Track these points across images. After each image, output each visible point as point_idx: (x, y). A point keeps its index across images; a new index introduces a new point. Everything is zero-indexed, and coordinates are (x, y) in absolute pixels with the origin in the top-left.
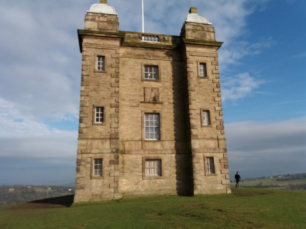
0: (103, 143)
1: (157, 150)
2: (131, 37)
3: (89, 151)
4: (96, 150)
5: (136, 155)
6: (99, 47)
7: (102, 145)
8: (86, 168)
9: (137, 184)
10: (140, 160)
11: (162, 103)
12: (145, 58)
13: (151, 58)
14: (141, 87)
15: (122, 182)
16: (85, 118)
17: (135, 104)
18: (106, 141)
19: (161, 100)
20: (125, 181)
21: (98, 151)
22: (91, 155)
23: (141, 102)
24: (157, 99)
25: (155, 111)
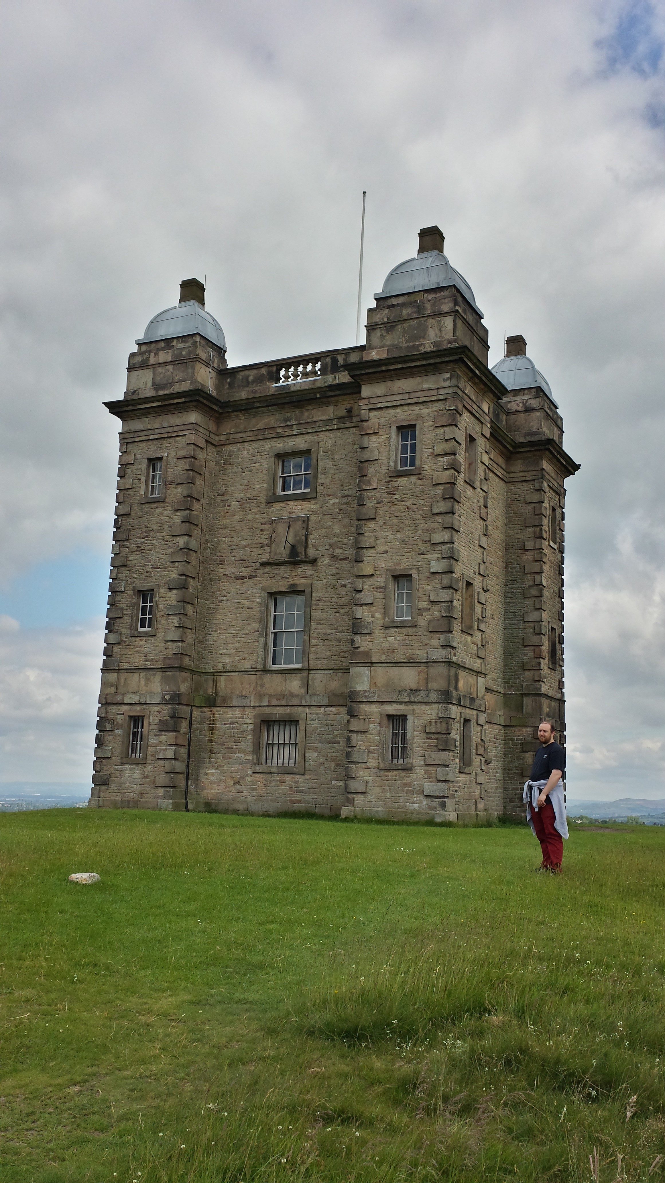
0: (148, 680)
1: (292, 695)
2: (251, 378)
3: (119, 698)
4: (133, 696)
5: (241, 709)
6: (152, 437)
7: (146, 685)
8: (115, 736)
9: (238, 783)
10: (248, 721)
11: (314, 562)
12: (278, 436)
13: (295, 433)
14: (263, 520)
15: (206, 775)
16: (118, 621)
17: (247, 572)
18: (154, 675)
19: (311, 552)
20: (213, 775)
21: (135, 699)
22: (124, 708)
23: (263, 564)
24: (301, 549)
25: (294, 585)
